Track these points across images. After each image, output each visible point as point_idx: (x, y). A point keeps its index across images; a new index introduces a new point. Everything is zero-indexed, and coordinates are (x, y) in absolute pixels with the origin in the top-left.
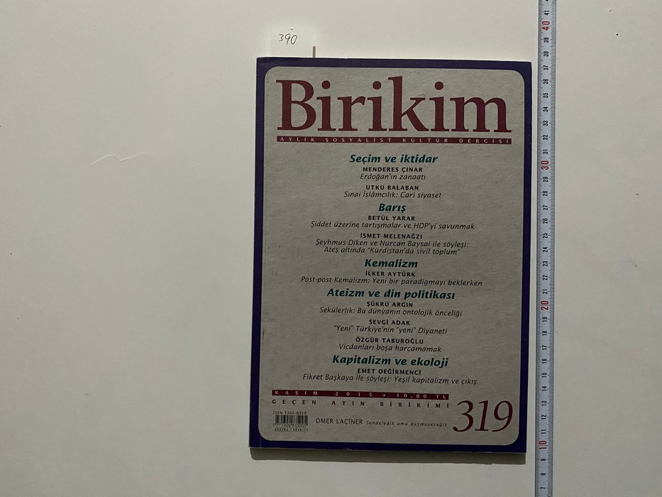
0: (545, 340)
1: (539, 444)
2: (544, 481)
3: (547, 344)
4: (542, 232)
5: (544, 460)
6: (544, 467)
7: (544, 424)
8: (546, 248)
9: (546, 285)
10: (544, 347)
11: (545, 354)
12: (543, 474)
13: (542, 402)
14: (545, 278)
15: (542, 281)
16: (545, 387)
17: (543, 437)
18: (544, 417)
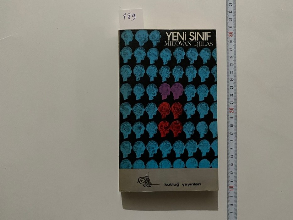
0: (232, 130)
1: (230, 188)
2: (232, 209)
3: (233, 132)
4: (230, 70)
5: (232, 197)
6: (232, 201)
7: (232, 177)
8: (232, 79)
9: (232, 99)
10: (232, 134)
11: (232, 137)
12: (232, 205)
13: (231, 164)
14: (231, 95)
15: (230, 97)
16: (232, 156)
17: (232, 184)
18: (232, 172)
